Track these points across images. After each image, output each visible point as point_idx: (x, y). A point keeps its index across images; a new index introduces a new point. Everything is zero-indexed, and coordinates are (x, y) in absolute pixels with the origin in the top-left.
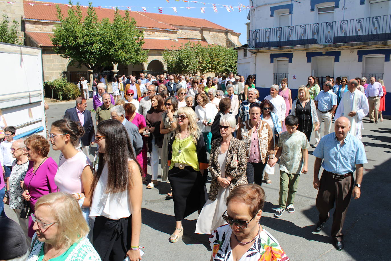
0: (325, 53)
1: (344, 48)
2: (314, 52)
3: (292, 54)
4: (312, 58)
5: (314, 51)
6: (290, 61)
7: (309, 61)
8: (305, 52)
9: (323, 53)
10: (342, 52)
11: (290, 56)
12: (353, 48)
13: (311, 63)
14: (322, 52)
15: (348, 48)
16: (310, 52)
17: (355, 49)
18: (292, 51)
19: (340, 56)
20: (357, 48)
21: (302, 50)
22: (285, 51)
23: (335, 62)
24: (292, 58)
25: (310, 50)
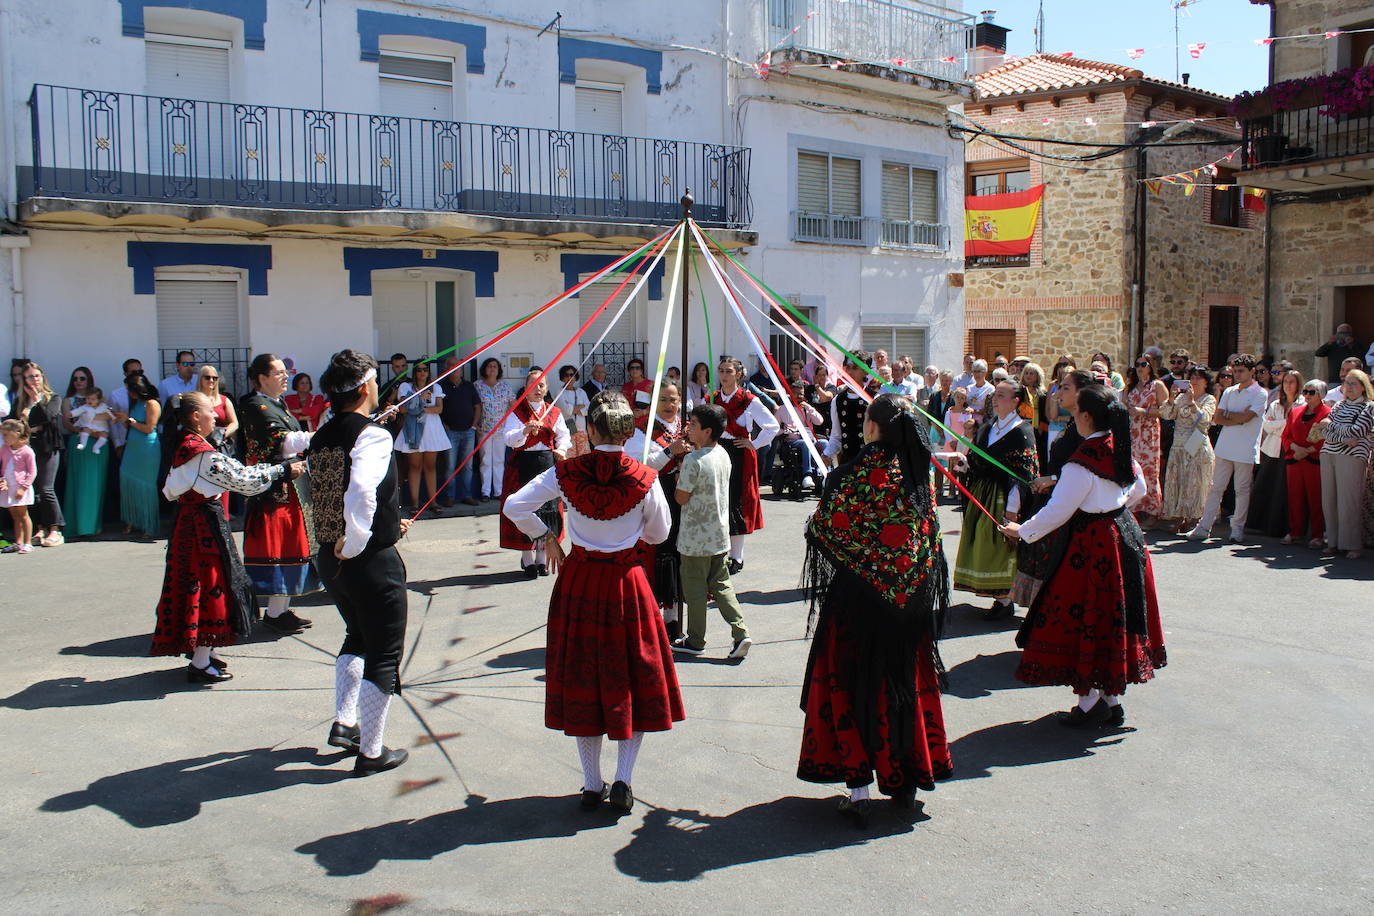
0: (434, 256)
1: (510, 242)
2: (381, 247)
3: (269, 248)
4: (377, 275)
5: (384, 242)
6: (259, 286)
7: (360, 286)
8: (338, 249)
9: (425, 256)
10: (505, 257)
11: (255, 262)
12: (545, 242)
13: (368, 299)
14: (421, 251)
15: (527, 242)
16: (364, 246)
17: (551, 247)
18: (267, 236)
19: (497, 270)
20: (560, 243)
21: (323, 235)
22: (230, 235)
23: (477, 296)
24: (269, 271)
25: (360, 237)
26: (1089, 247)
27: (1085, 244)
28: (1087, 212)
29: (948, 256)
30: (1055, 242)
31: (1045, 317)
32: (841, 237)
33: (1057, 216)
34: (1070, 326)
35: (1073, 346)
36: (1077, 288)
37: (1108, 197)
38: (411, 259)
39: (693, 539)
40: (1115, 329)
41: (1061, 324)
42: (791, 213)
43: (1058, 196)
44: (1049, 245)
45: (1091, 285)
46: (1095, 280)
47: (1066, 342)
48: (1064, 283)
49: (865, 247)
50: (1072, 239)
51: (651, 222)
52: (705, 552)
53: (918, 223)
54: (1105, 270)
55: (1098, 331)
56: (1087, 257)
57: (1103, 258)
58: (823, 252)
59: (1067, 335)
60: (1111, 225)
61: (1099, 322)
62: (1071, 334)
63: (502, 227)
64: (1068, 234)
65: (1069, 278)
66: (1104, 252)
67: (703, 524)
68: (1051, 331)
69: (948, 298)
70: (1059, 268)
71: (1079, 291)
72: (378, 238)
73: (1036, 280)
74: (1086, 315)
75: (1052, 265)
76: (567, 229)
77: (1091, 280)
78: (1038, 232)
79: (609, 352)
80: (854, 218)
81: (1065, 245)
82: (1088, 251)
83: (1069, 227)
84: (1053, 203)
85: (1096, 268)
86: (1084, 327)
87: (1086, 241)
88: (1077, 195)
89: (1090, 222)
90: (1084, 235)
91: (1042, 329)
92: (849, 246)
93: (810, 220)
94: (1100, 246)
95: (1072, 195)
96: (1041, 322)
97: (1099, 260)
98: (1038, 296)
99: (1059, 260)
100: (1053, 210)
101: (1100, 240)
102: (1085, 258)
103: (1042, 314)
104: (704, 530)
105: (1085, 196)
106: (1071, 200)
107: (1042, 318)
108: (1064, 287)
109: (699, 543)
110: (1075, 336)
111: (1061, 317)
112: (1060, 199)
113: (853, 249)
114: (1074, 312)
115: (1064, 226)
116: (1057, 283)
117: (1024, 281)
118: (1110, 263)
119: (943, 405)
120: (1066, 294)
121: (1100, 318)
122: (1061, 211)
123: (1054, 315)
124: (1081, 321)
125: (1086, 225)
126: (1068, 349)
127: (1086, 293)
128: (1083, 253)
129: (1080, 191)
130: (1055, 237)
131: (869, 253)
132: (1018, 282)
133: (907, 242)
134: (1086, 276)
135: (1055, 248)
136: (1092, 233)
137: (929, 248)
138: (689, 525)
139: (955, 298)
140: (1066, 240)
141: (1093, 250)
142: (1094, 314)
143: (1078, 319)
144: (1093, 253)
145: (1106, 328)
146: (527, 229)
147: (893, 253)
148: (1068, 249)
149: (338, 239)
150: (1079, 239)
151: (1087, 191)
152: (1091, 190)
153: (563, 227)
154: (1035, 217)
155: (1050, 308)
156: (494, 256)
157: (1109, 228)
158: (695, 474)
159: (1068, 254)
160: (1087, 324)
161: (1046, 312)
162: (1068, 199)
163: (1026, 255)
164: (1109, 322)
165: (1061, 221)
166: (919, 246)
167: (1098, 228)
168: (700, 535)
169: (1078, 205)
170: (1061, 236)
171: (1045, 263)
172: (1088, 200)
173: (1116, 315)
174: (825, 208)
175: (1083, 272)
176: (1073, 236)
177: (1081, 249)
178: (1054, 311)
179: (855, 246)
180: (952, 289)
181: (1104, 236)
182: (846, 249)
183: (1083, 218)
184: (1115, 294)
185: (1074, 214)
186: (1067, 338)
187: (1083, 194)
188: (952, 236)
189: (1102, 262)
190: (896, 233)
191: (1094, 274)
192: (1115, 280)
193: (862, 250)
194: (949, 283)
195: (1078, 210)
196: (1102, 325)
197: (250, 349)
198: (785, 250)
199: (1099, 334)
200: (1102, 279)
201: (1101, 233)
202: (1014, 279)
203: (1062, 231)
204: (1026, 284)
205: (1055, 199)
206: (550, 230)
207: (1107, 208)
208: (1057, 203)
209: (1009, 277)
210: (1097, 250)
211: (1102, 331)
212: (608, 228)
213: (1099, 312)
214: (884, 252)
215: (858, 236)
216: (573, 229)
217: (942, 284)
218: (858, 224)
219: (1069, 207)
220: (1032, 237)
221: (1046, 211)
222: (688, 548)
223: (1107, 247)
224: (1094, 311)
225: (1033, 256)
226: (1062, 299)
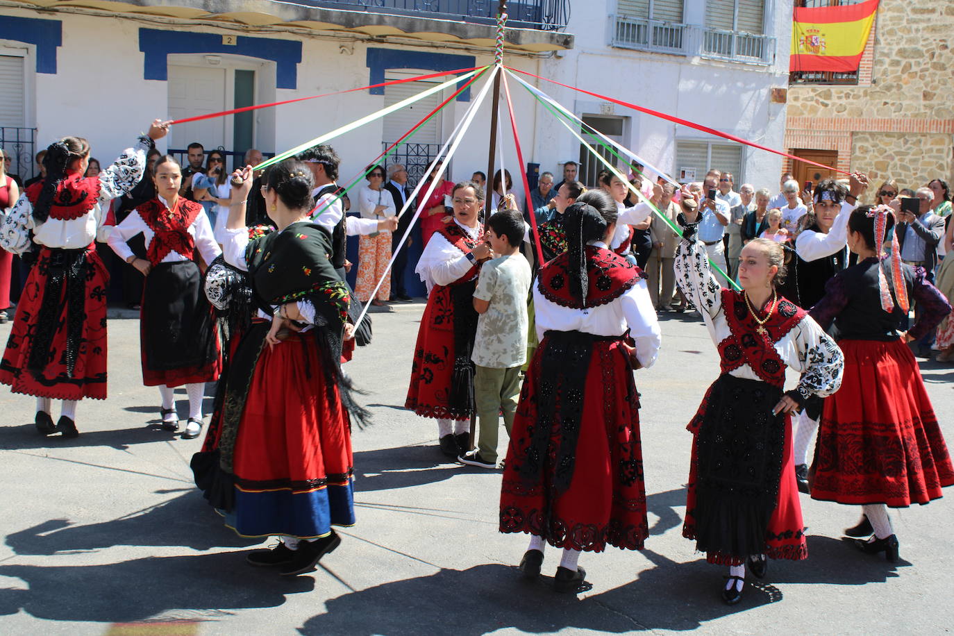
0: (234, 43)
1: (315, 32)
2: (179, 29)
3: (58, 24)
4: (173, 59)
5: (183, 25)
6: (47, 63)
7: (155, 69)
8: (133, 29)
9: (225, 42)
10: (308, 46)
11: (44, 37)
12: (351, 34)
13: (164, 83)
14: (220, 37)
15: (332, 33)
16: (161, 28)
17: (358, 39)
18: (57, 11)
19: (300, 61)
20: (367, 37)
21: (116, 14)
22: (18, 7)
23: (277, 87)
24: (58, 48)
25: (157, 18)
26: (923, 67)
27: (918, 64)
28: (924, 29)
29: (772, 69)
30: (887, 60)
31: (870, 139)
32: (660, 45)
33: (891, 32)
34: (897, 150)
35: (899, 170)
36: (906, 110)
37: (947, 14)
38: (210, 44)
39: (488, 349)
40: (944, 155)
41: (887, 148)
42: (609, 17)
43: (894, 12)
44: (881, 62)
45: (922, 107)
46: (927, 102)
47: (890, 167)
48: (893, 104)
49: (685, 56)
50: (905, 58)
51: (463, 19)
52: (499, 363)
53: (743, 33)
54: (938, 92)
55: (926, 156)
56: (920, 77)
57: (937, 78)
58: (640, 59)
59: (893, 159)
60: (949, 44)
61: (929, 146)
62: (897, 158)
63: (307, 16)
64: (901, 52)
65: (899, 99)
66: (939, 72)
67: (499, 335)
68: (876, 154)
69: (769, 115)
70: (888, 88)
71: (909, 113)
72: (176, 20)
73: (863, 100)
74: (915, 139)
75: (882, 84)
76: (375, 21)
77: (922, 102)
78: (870, 49)
79: (413, 153)
80: (675, 25)
81: (897, 63)
82: (922, 71)
83: (903, 45)
84: (888, 17)
85: (929, 89)
86: (911, 152)
87: (921, 60)
88: (915, 11)
89: (927, 39)
90: (918, 53)
91: (867, 151)
92: (669, 54)
93: (628, 25)
94: (935, 66)
95: (909, 9)
96: (866, 144)
97: (932, 82)
98: (864, 117)
99: (890, 80)
100: (888, 25)
101: (935, 60)
102: (917, 79)
103: (868, 136)
104: (499, 341)
105: (923, 11)
106: (907, 14)
107: (867, 140)
108: (893, 108)
109: (494, 354)
110: (901, 160)
111: (887, 139)
112: (896, 14)
113: (672, 57)
114: (902, 135)
115: (898, 44)
116: (886, 103)
117: (851, 100)
118: (945, 84)
119: (758, 225)
120: (893, 115)
121: (929, 143)
122: (895, 27)
123: (880, 137)
124: (908, 145)
125: (922, 43)
126: (893, 174)
127: (916, 115)
128: (916, 73)
129: (918, 6)
130: (887, 55)
131: (689, 63)
132: (844, 101)
133: (729, 53)
134: (917, 97)
135: (886, 66)
136: (927, 51)
137: (753, 60)
138: (485, 334)
139: (776, 114)
140: (898, 58)
141: (927, 70)
142: (923, 139)
143: (906, 142)
144: (927, 73)
145: (934, 154)
146: (334, 20)
147: (714, 64)
148: (900, 68)
149: (133, 18)
150: (913, 58)
151: (926, 7)
152: (930, 6)
153: (371, 19)
154: (867, 33)
155: (876, 130)
156: (298, 45)
157: (946, 47)
158: (493, 282)
159: (899, 73)
160: (915, 149)
161: (872, 134)
162: (905, 14)
163: (854, 73)
164: (938, 147)
165: (895, 38)
166: (742, 58)
167: (934, 46)
168: (495, 346)
169: (915, 21)
170: (894, 53)
171: (874, 82)
172: (926, 16)
173: (947, 140)
174: (645, 13)
175: (915, 93)
176: (907, 54)
177: (914, 69)
178: (881, 134)
179: (674, 55)
180: (774, 105)
181: (941, 55)
182: (666, 57)
183: (919, 35)
184: (948, 118)
185: (909, 31)
186: (892, 163)
187: (922, 9)
188: (777, 48)
189: (936, 83)
190: (718, 43)
191: (926, 96)
192: (948, 103)
193: (681, 59)
194: (771, 98)
195: (914, 26)
196: (931, 150)
197: (36, 129)
198: (602, 55)
199: (927, 159)
200: (935, 102)
201: (937, 52)
202: (840, 98)
203: (896, 48)
204: (852, 104)
205: (890, 14)
206: (357, 21)
207: (946, 26)
208: (892, 19)
209: (834, 95)
210: (931, 70)
211: (930, 157)
212: (418, 23)
213: (928, 136)
214: (703, 62)
215: (679, 45)
216: (381, 22)
217: (764, 99)
218: (680, 31)
219: (904, 23)
220: (862, 53)
221: (879, 26)
222: (481, 358)
223: (943, 67)
224: (924, 135)
225: (862, 74)
226: (891, 121)
